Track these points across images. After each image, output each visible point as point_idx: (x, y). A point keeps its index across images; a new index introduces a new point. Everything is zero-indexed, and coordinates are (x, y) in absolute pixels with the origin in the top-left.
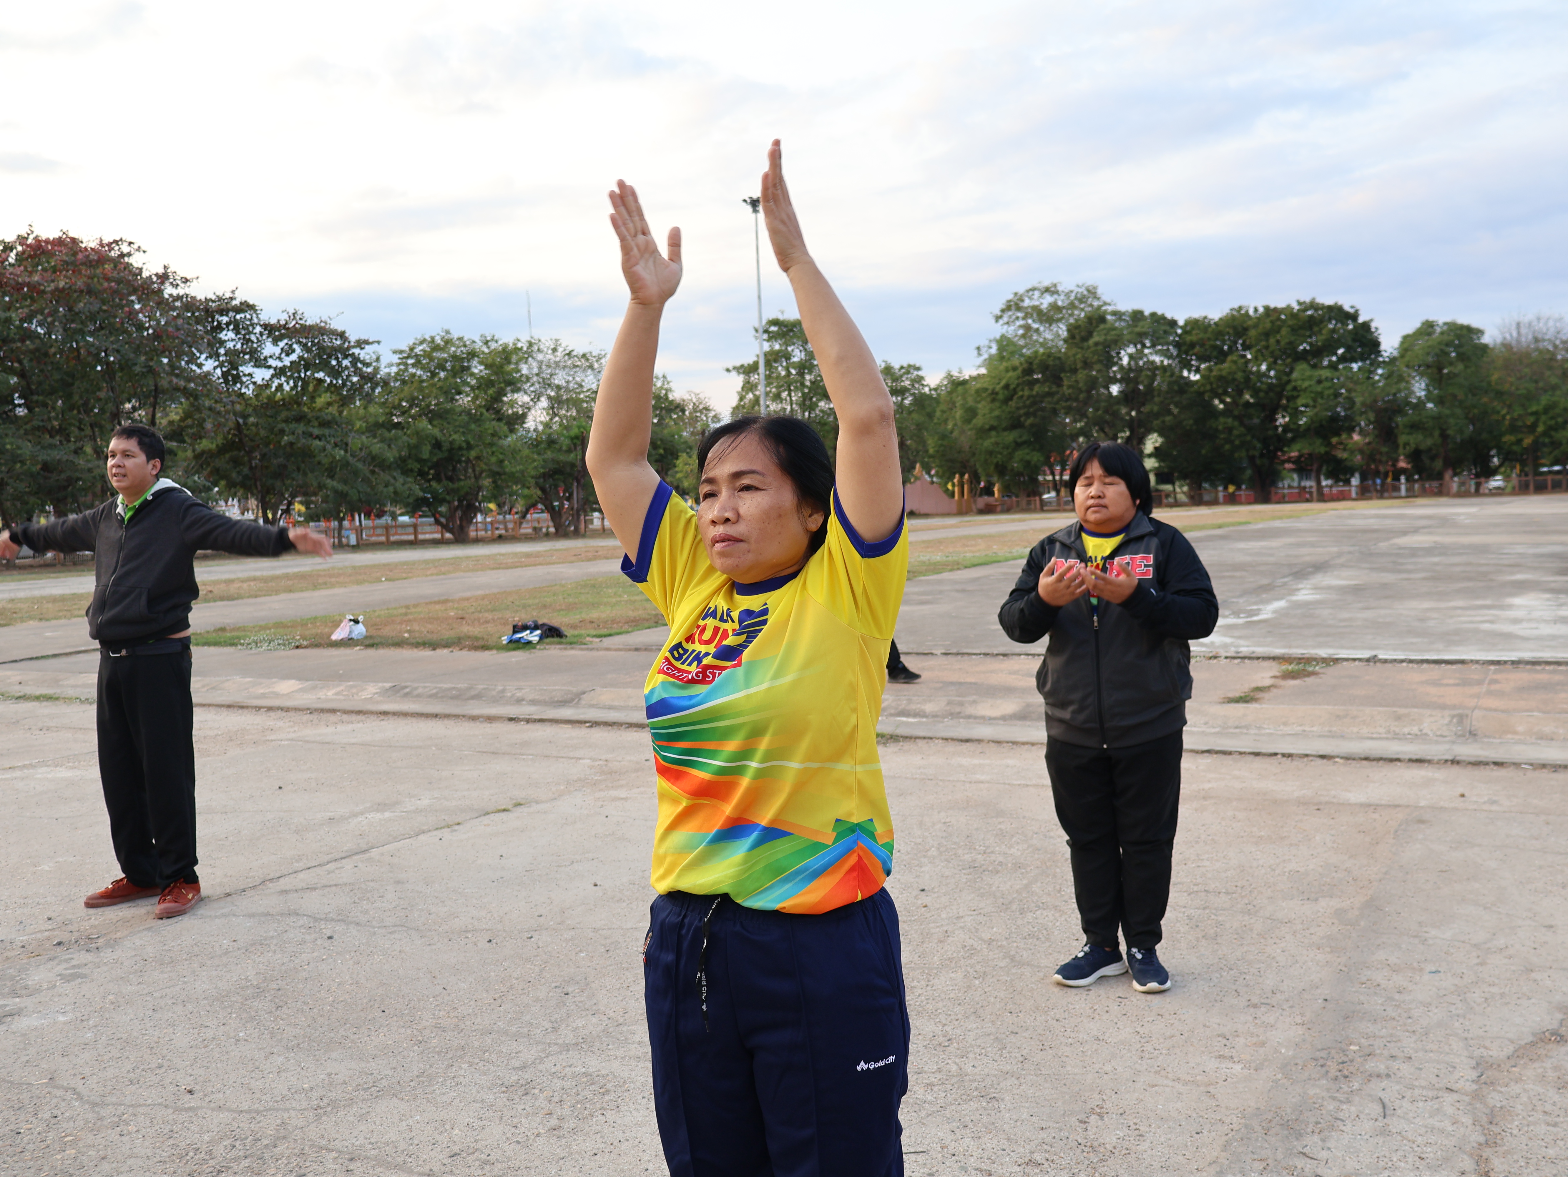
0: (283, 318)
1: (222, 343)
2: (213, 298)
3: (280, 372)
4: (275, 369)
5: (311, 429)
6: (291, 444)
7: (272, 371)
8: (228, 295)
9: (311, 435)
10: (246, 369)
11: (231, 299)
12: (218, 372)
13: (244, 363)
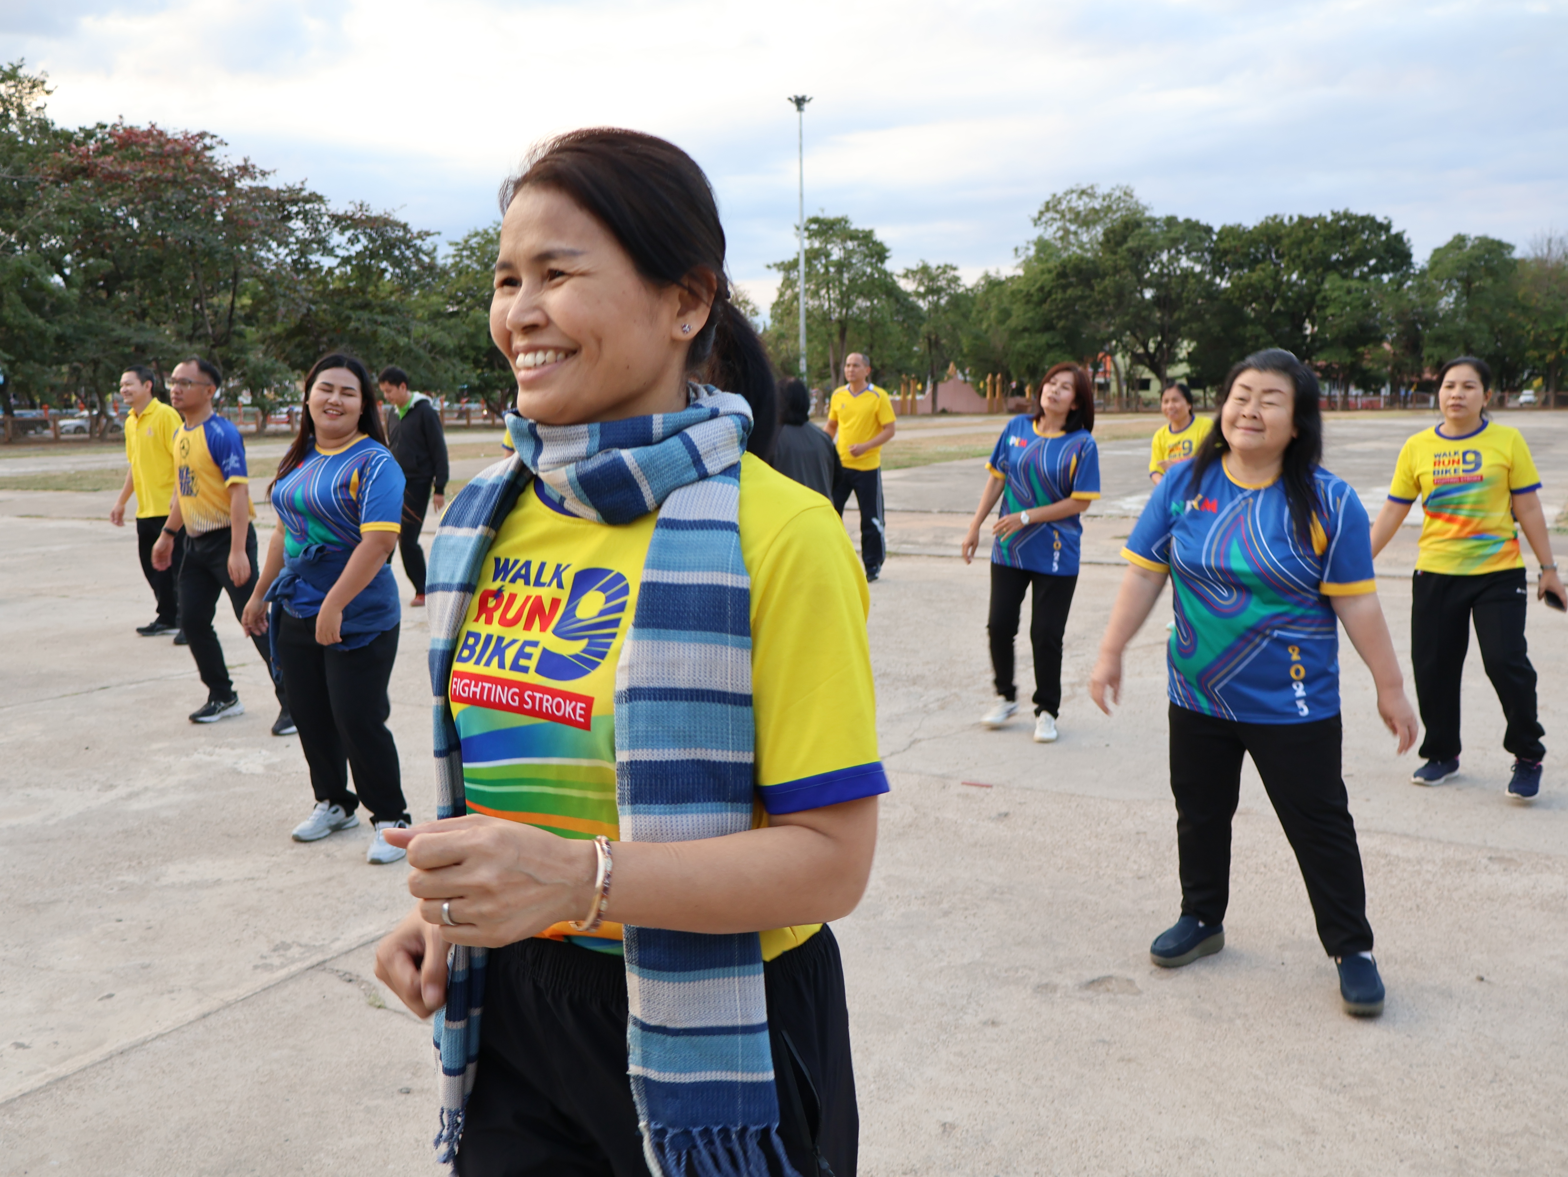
0: (350, 209)
1: (292, 231)
2: (284, 188)
3: (346, 261)
4: (343, 258)
5: (376, 317)
6: (357, 330)
7: (338, 260)
8: (298, 186)
9: (376, 322)
10: (314, 258)
11: (301, 190)
12: (289, 260)
13: (313, 252)
